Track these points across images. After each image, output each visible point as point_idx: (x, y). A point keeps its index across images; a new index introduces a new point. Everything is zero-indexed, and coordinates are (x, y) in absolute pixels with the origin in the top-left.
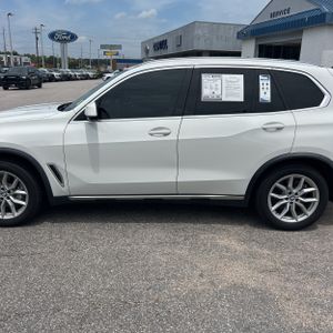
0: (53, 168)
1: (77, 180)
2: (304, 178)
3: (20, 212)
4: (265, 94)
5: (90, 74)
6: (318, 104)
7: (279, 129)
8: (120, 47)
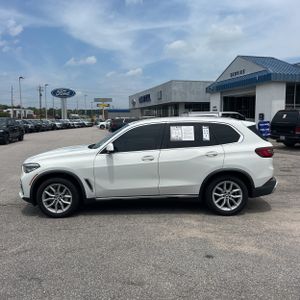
0: (87, 181)
1: (101, 188)
2: (232, 183)
3: (67, 208)
4: (206, 136)
5: (86, 123)
6: (236, 141)
7: (215, 155)
8: (110, 100)
